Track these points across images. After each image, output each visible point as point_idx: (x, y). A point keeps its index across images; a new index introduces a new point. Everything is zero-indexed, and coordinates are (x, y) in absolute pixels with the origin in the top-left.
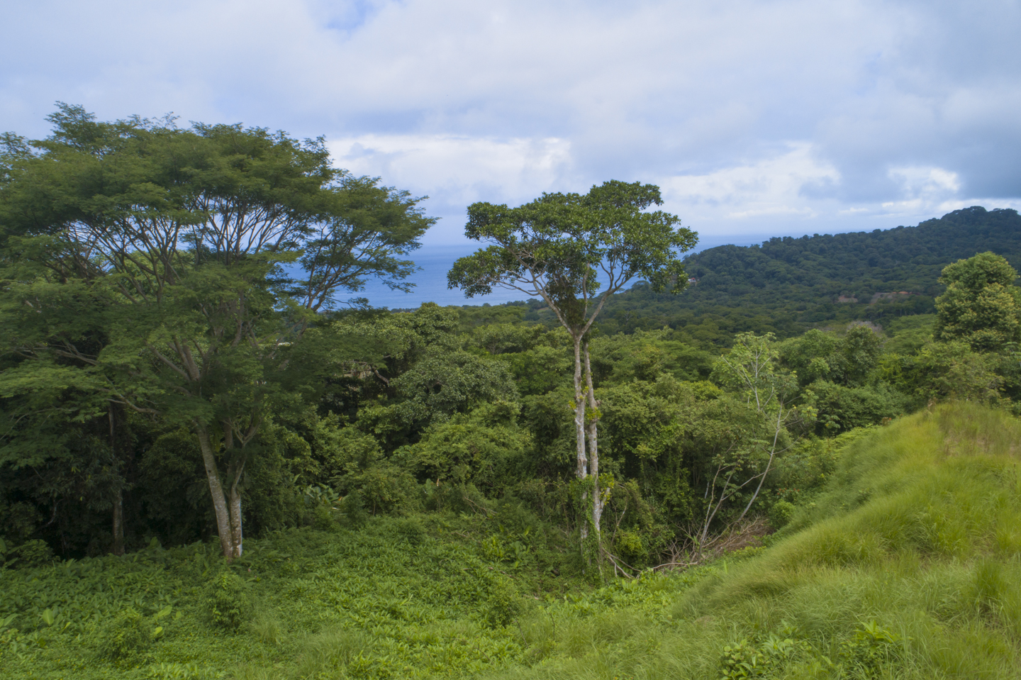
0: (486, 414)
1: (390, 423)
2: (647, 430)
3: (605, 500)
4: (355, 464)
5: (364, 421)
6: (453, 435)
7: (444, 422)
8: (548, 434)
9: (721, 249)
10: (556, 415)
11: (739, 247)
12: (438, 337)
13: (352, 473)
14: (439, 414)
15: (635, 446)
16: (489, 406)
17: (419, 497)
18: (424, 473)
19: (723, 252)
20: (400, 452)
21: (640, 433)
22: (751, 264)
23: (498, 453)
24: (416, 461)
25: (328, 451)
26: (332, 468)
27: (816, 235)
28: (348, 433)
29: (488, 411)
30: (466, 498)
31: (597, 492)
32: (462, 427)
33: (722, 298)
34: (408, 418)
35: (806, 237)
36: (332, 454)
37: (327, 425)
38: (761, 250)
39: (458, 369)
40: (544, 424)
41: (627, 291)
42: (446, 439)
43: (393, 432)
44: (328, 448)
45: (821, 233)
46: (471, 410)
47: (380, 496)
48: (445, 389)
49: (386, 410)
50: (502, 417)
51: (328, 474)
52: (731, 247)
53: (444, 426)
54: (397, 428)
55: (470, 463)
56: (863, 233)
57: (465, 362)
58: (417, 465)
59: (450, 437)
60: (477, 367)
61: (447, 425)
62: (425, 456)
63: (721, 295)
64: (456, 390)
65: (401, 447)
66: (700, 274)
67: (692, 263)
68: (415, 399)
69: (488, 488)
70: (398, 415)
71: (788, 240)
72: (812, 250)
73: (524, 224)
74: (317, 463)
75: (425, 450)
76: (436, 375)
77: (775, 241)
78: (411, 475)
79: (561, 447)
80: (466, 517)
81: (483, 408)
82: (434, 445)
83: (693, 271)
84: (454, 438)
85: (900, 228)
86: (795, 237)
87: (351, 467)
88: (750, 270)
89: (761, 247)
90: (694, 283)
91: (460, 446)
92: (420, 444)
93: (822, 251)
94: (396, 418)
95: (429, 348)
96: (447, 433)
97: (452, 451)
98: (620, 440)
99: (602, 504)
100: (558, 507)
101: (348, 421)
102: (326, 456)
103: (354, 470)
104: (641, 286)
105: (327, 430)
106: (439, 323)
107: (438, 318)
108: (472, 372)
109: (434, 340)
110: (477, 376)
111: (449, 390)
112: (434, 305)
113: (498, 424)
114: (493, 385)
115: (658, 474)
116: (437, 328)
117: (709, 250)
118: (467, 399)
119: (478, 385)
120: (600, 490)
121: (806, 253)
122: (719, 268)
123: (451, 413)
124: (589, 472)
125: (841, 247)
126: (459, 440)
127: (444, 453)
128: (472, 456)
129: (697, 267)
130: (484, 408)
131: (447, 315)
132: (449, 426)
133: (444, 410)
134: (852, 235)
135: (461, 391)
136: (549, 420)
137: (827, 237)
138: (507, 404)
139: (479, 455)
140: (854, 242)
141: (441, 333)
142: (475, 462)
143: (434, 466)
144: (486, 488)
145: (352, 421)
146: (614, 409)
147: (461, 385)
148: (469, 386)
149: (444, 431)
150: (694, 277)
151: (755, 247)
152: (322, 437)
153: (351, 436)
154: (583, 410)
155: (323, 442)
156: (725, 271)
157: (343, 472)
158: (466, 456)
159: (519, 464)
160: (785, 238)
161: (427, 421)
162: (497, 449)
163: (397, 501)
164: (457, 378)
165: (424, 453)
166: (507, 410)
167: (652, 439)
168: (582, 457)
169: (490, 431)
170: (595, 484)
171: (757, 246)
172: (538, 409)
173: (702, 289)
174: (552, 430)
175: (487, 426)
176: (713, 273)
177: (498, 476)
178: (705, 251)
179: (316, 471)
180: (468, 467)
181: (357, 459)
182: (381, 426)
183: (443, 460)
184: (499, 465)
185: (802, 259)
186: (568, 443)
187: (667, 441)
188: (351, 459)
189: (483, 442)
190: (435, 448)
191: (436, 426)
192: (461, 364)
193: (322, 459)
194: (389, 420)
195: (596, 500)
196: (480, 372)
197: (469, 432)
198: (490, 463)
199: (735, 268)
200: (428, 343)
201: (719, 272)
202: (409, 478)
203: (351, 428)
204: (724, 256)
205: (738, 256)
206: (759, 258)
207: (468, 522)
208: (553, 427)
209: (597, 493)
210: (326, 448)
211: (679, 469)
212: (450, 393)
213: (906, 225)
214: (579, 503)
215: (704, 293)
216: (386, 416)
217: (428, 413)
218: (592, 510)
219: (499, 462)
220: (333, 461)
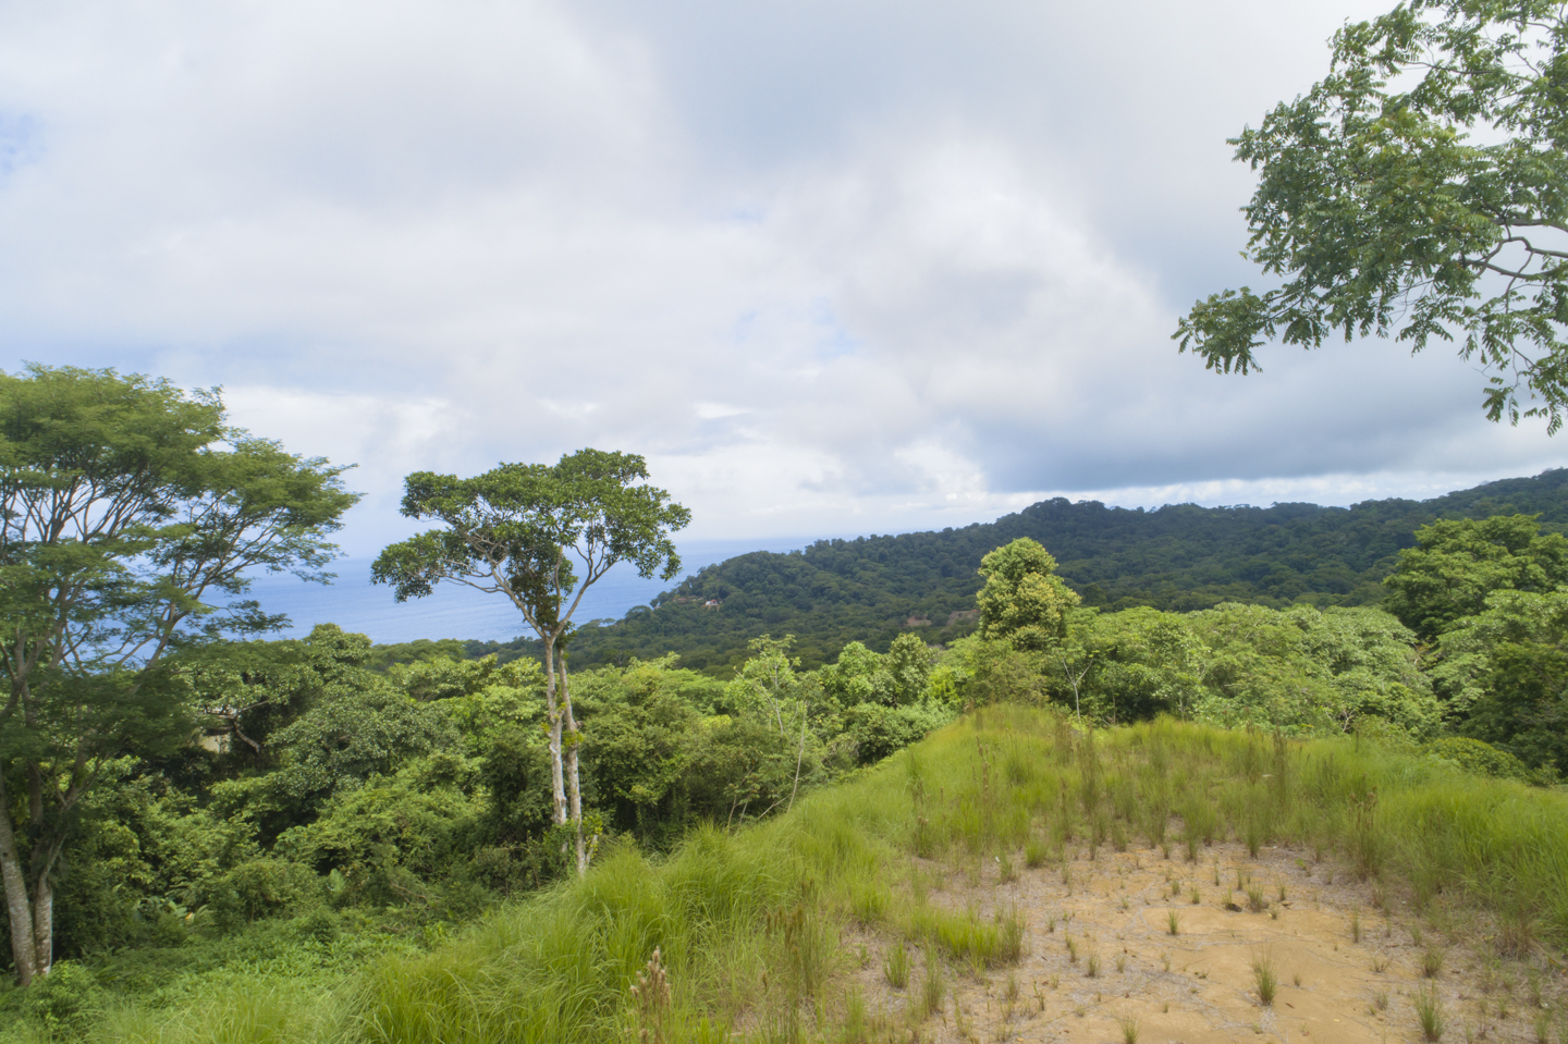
0: (418, 774)
1: (266, 801)
2: (645, 767)
3: (591, 851)
4: (213, 862)
5: (223, 802)
6: (370, 805)
7: (355, 790)
8: (511, 787)
9: (749, 558)
10: (522, 760)
11: (775, 555)
12: (341, 673)
13: (209, 874)
14: (347, 779)
15: (629, 789)
16: (423, 764)
17: (321, 894)
18: (327, 861)
19: (753, 562)
20: (288, 835)
21: (635, 771)
22: (791, 578)
23: (439, 824)
24: (313, 846)
25: (166, 848)
26: (172, 874)
27: (874, 537)
28: (197, 823)
29: (421, 771)
30: (395, 885)
31: (580, 842)
32: (385, 792)
33: (755, 627)
34: (297, 789)
35: (860, 539)
36: (174, 853)
37: (164, 809)
38: (804, 558)
39: (375, 713)
40: (506, 772)
41: (619, 622)
42: (361, 811)
43: (271, 813)
44: (166, 842)
45: (880, 534)
46: (395, 771)
47: (263, 895)
48: (356, 743)
49: (261, 782)
50: (444, 775)
51: (165, 884)
52: (764, 555)
53: (355, 795)
54: (278, 808)
55: (397, 842)
56: (932, 532)
57: (385, 703)
58: (316, 852)
59: (366, 808)
60: (404, 709)
61: (361, 792)
62: (328, 837)
63: (753, 623)
64: (373, 743)
65: (290, 830)
66: (723, 594)
67: (711, 578)
68: (308, 761)
69: (425, 874)
70: (279, 787)
71: (839, 544)
72: (869, 557)
73: (480, 499)
74: (148, 866)
75: (328, 830)
76: (342, 725)
77: (821, 546)
78: (306, 866)
79: (530, 800)
80: (396, 911)
81: (413, 767)
82: (342, 821)
83: (714, 590)
84: (372, 809)
85: (975, 525)
86: (847, 541)
87: (207, 865)
88: (791, 586)
89: (803, 553)
90: (714, 607)
91: (382, 816)
92: (319, 823)
93: (882, 558)
94: (277, 792)
95: (327, 689)
96: (361, 802)
97: (370, 825)
98: (609, 783)
99: (588, 858)
100: (529, 876)
101: (195, 805)
102: (163, 856)
103: (211, 869)
104: (640, 614)
105: (164, 816)
106: (343, 653)
107: (341, 645)
108: (395, 717)
109: (334, 677)
110: (404, 722)
111: (362, 743)
112: (334, 626)
113: (437, 787)
114: (428, 735)
115: (661, 825)
116: (338, 660)
117: (734, 559)
118: (389, 756)
119: (405, 735)
120: (584, 839)
121: (863, 560)
122: (749, 584)
123: (365, 776)
124: (569, 815)
125: (905, 551)
126: (380, 811)
127: (358, 830)
128: (401, 831)
129: (718, 583)
130: (416, 767)
131: (354, 641)
132: (364, 794)
133: (355, 773)
134: (918, 536)
135: (380, 744)
136: (511, 768)
137: (888, 541)
138: (448, 757)
139: (410, 829)
140: (921, 545)
141: (345, 667)
142: (405, 841)
143: (344, 850)
144: (424, 873)
145: (202, 804)
146: (601, 742)
147: (380, 734)
148: (393, 736)
149: (356, 799)
150: (716, 598)
151: (796, 555)
152: (156, 826)
153: (202, 826)
154: (559, 733)
155: (159, 833)
156: (757, 588)
157: (190, 876)
158: (391, 832)
159: (471, 836)
160: (834, 540)
161: (325, 792)
162: (436, 820)
163: (289, 901)
164: (374, 725)
165: (327, 833)
166: (450, 764)
167: (651, 779)
168: (560, 795)
169: (425, 797)
170: (578, 830)
171: (798, 552)
172: (496, 752)
173: (728, 616)
174: (516, 781)
175: (421, 792)
176: (741, 592)
177: (440, 856)
178: (729, 561)
179: (148, 879)
180: (395, 848)
181: (217, 854)
182: (252, 805)
183: (356, 840)
184: (441, 840)
185: (857, 569)
186: (539, 794)
187: (670, 778)
188: (205, 856)
189: (415, 811)
190: (344, 825)
191: (342, 795)
192: (380, 707)
193: (155, 861)
194: (265, 796)
195: (580, 853)
196: (407, 716)
197: (395, 798)
198: (427, 838)
199: (771, 583)
200: (326, 681)
201: (748, 590)
202: (304, 869)
203: (202, 815)
204: (755, 567)
205: (774, 567)
206: (802, 569)
207: (398, 916)
208: (519, 777)
209: (581, 844)
210: (163, 843)
211: (686, 815)
212: (363, 748)
213: (981, 522)
214: (558, 858)
215: (730, 620)
216: (261, 791)
217: (328, 780)
218: (576, 866)
219: (441, 836)
220: (174, 863)
